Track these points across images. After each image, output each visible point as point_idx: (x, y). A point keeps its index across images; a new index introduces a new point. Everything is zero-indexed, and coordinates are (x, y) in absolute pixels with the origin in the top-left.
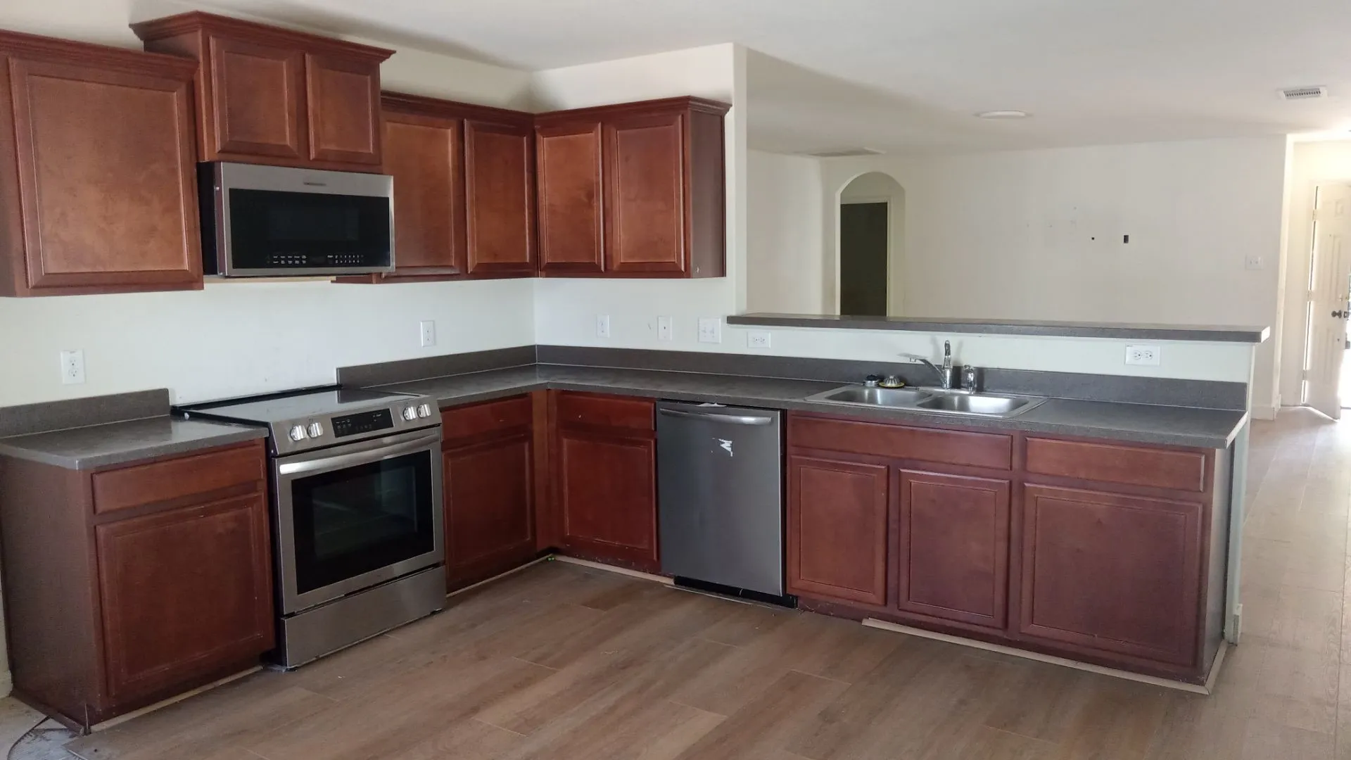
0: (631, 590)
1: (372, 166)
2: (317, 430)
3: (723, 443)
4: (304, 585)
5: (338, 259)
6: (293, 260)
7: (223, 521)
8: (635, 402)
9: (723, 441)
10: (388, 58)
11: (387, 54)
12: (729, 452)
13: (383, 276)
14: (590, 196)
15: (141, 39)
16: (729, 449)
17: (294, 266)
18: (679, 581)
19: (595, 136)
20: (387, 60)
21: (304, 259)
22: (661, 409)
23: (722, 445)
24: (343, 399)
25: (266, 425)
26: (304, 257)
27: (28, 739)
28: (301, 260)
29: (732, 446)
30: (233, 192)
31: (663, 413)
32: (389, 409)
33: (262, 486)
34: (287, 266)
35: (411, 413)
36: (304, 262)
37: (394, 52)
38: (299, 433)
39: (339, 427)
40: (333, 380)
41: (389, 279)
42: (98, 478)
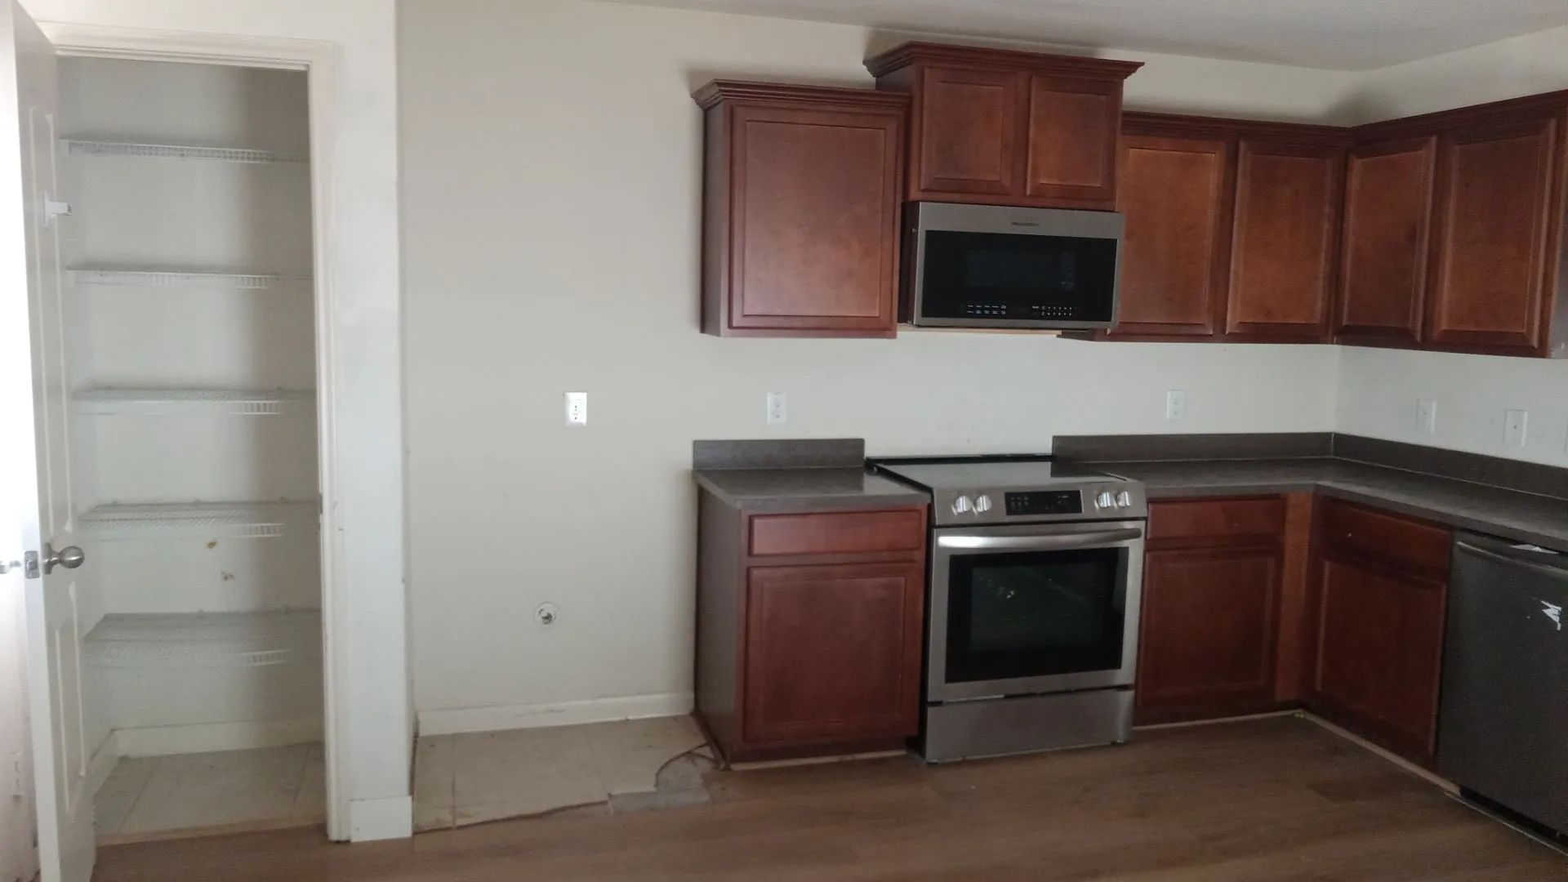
0: (1392, 784)
1: (1100, 201)
2: (984, 504)
3: (1548, 608)
4: (952, 676)
5: (1046, 311)
6: (991, 310)
7: (873, 587)
8: (1430, 529)
9: (1547, 604)
10: (1134, 72)
11: (1131, 67)
12: (1555, 623)
13: (1109, 331)
14: (1412, 237)
15: (874, 76)
16: (1556, 619)
17: (991, 316)
18: (1466, 792)
19: (1428, 154)
20: (1133, 74)
21: (1003, 310)
22: (1460, 543)
23: (1545, 611)
24: (1055, 472)
25: (928, 490)
26: (1004, 307)
27: (683, 759)
28: (1000, 310)
29: (1561, 615)
30: (929, 233)
31: (1460, 547)
32: (1079, 492)
33: (920, 555)
34: (983, 316)
35: (1106, 500)
36: (1004, 313)
37: (1142, 64)
38: (963, 505)
39: (1013, 504)
40: (1047, 448)
41: (1115, 337)
42: (757, 522)
